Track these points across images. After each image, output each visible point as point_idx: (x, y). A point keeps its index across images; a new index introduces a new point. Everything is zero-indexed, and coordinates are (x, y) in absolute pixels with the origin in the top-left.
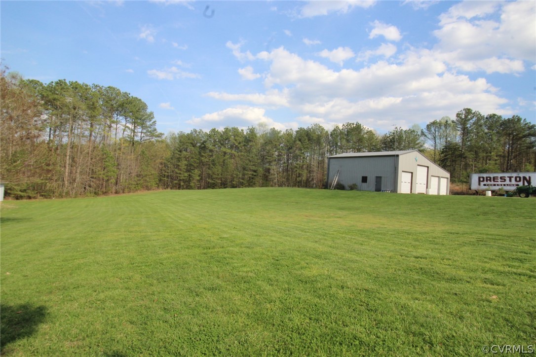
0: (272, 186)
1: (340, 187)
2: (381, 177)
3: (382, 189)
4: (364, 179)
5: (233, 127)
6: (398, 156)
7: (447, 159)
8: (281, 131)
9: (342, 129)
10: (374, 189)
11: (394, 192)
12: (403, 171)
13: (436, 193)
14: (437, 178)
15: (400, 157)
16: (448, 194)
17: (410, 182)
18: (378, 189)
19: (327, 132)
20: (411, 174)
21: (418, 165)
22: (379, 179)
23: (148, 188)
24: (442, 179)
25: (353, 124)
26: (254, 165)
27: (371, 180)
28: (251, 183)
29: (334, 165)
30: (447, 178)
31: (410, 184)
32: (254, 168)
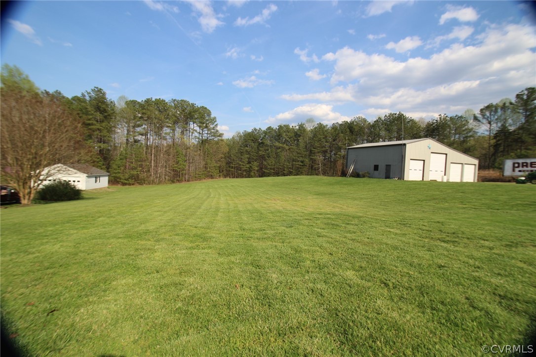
0: (317, 175)
1: (356, 175)
2: (390, 165)
3: (391, 177)
4: (376, 168)
5: (285, 124)
6: (405, 145)
7: (500, 144)
8: (327, 125)
9: (385, 120)
10: (384, 176)
11: (401, 179)
12: (411, 159)
13: (459, 181)
14: (461, 165)
15: (407, 146)
16: (476, 181)
17: (422, 169)
18: (388, 177)
19: (370, 123)
20: (423, 162)
21: (432, 153)
22: (388, 167)
23: (212, 177)
24: (466, 166)
25: (395, 114)
26: (301, 157)
27: (382, 168)
28: (298, 172)
29: (352, 156)
30: (475, 165)
31: (422, 171)
32: (301, 159)
